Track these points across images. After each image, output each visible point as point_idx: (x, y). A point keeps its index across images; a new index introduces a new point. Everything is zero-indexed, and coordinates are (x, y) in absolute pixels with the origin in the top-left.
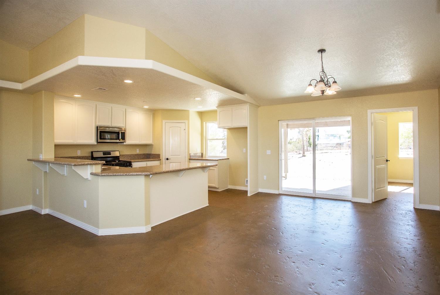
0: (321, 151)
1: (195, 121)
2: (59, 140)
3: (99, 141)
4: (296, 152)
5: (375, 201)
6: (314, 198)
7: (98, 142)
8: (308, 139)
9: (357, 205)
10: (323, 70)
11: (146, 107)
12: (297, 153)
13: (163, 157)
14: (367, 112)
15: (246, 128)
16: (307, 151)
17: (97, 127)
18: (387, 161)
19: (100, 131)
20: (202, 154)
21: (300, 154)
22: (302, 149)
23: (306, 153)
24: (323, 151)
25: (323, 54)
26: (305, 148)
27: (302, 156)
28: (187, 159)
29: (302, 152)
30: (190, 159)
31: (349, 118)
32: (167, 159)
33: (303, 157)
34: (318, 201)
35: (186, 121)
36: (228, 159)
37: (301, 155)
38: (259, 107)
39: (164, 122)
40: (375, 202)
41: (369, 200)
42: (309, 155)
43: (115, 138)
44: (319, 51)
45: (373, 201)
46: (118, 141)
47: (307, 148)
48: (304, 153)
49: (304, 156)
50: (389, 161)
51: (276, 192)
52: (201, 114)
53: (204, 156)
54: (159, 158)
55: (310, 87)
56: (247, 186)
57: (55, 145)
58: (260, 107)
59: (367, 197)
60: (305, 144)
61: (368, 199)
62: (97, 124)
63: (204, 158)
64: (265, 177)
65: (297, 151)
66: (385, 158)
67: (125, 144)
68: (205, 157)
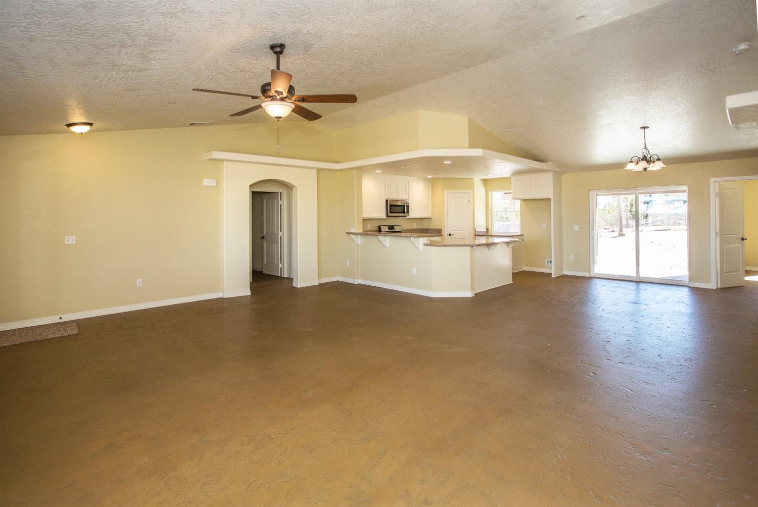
0: (655, 228)
1: (479, 190)
2: (366, 215)
3: (389, 214)
4: (605, 229)
5: (723, 287)
6: (637, 282)
7: (387, 216)
8: (629, 205)
9: (696, 291)
10: (646, 146)
11: (430, 177)
12: (607, 230)
13: (445, 232)
14: (709, 180)
15: (550, 199)
16: (628, 226)
17: (387, 201)
18: (743, 239)
19: (390, 205)
20: (487, 229)
21: (613, 231)
22: (618, 224)
23: (625, 231)
24: (659, 228)
25: (646, 130)
26: (624, 222)
27: (617, 236)
28: (472, 234)
29: (617, 229)
30: (475, 235)
31: (685, 188)
32: (450, 235)
33: (620, 238)
34: (643, 286)
35: (471, 191)
36: (523, 235)
37: (617, 234)
38: (562, 174)
39: (445, 192)
40: (721, 289)
41: (712, 285)
42: (630, 233)
43: (400, 211)
44: (642, 128)
45: (719, 286)
46: (403, 214)
47: (626, 222)
48: (621, 230)
49: (621, 235)
50: (746, 239)
51: (587, 275)
52: (485, 181)
53: (489, 231)
54: (441, 233)
55: (631, 164)
56: (551, 268)
57: (363, 219)
58: (564, 175)
59: (710, 282)
60: (623, 215)
61: (710, 283)
62: (386, 197)
63: (489, 234)
64: (572, 257)
65: (606, 227)
66: (740, 236)
67: (408, 217)
68: (491, 233)
